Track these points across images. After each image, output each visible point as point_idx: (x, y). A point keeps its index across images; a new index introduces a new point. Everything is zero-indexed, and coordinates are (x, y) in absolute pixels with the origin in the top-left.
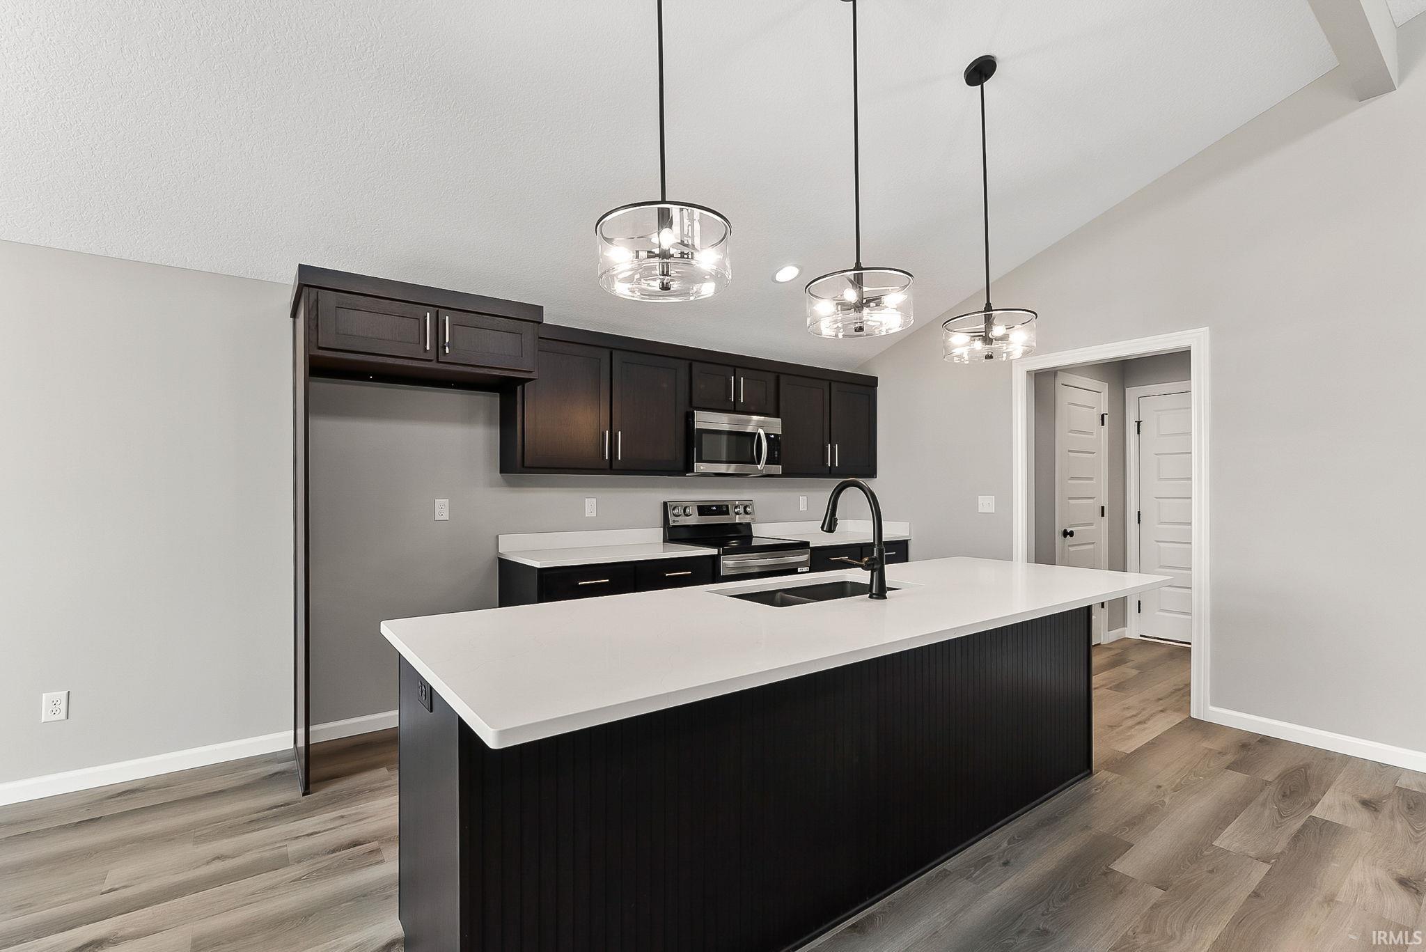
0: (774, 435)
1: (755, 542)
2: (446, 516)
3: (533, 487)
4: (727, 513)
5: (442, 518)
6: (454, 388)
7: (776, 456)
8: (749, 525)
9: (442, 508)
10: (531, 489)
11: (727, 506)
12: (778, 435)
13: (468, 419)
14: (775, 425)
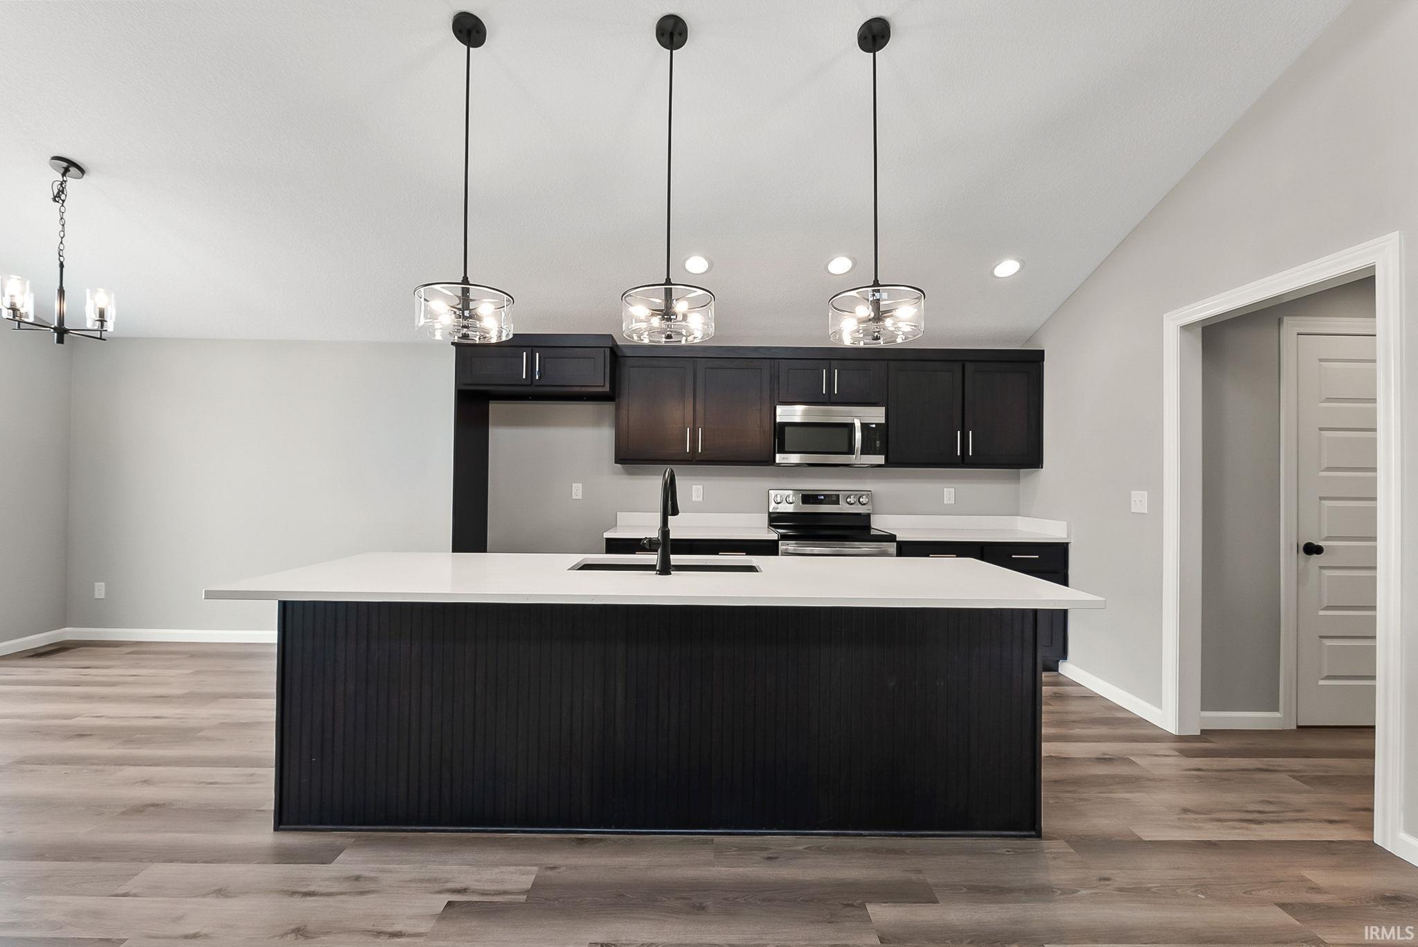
0: (876, 424)
1: (873, 532)
2: (580, 497)
3: (649, 475)
4: (837, 502)
5: (578, 498)
6: (587, 400)
7: (878, 445)
8: (868, 515)
9: (577, 490)
10: (649, 477)
11: (838, 496)
12: (880, 424)
13: (597, 423)
14: (877, 415)
